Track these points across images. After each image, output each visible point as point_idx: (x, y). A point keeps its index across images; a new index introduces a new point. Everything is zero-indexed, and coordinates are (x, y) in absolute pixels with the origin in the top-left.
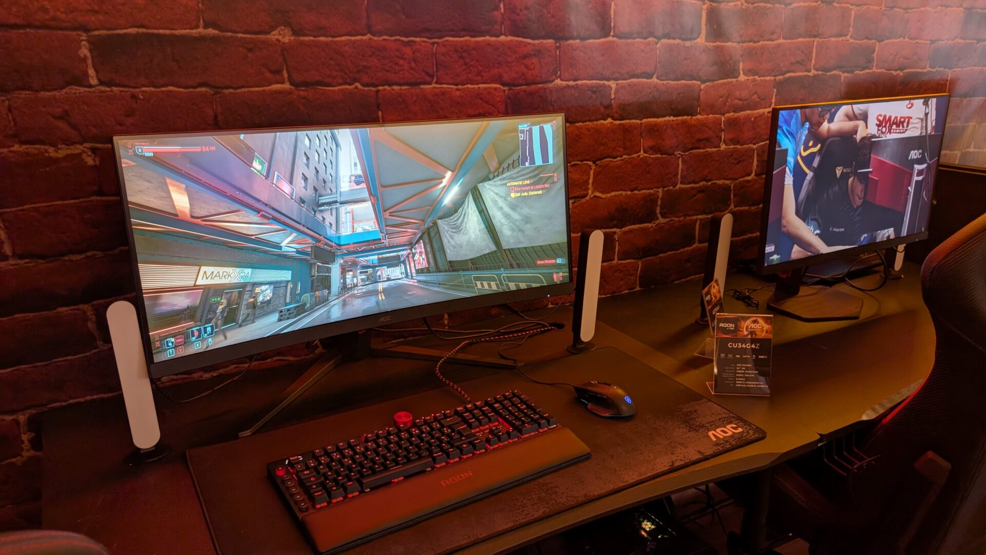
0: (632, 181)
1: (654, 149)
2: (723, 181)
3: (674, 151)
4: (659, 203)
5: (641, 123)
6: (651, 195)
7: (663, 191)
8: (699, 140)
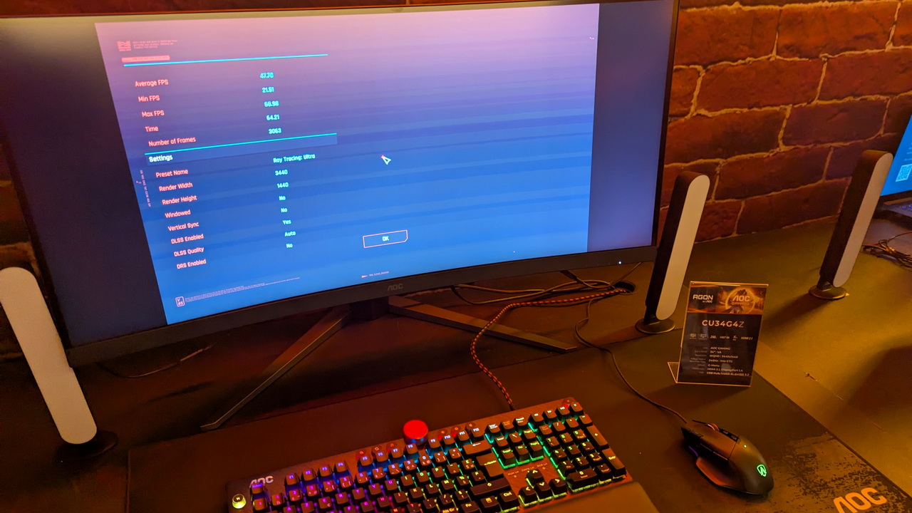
0: (753, 94)
1: (791, 49)
2: (878, 96)
3: (820, 52)
4: (784, 125)
5: (781, 11)
6: (776, 113)
7: (793, 109)
8: (858, 38)
